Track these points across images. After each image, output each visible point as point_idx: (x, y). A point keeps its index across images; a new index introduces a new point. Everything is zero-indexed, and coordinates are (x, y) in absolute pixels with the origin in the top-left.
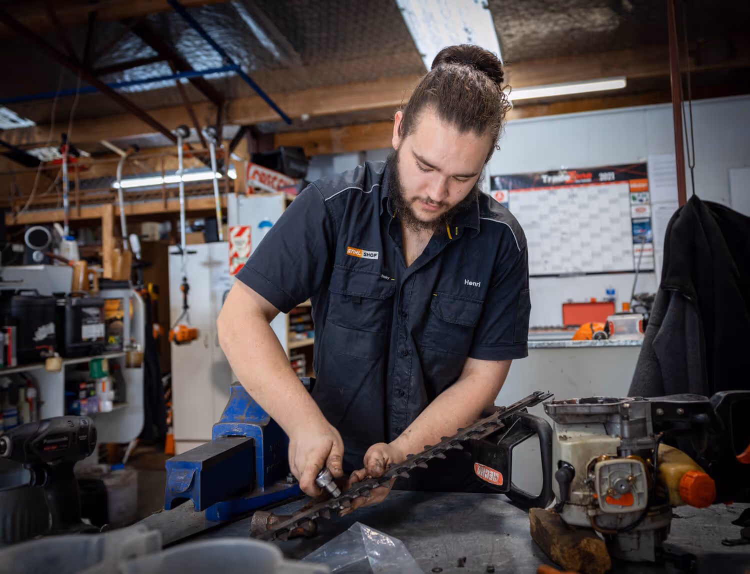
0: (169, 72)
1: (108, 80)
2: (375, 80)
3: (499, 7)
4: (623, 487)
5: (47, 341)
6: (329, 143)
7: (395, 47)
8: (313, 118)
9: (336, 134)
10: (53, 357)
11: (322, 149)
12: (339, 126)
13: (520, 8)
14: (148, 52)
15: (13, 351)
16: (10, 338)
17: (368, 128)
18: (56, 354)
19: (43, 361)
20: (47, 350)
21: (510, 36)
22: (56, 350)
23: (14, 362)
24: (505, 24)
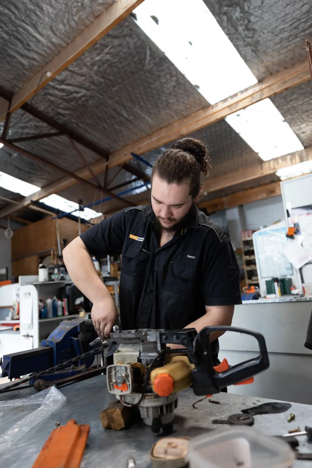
0: (142, 183)
1: (116, 192)
2: (237, 170)
3: (291, 119)
4: (119, 380)
5: (81, 304)
6: (222, 204)
7: (242, 152)
8: (209, 194)
9: (225, 199)
10: (82, 311)
11: (219, 207)
12: (226, 195)
13: (304, 117)
14: (134, 177)
15: (66, 308)
16: (65, 303)
17: (241, 194)
18: (83, 310)
19: (78, 313)
20: (80, 308)
21: (304, 133)
22: (83, 308)
23: (67, 313)
24: (298, 127)
